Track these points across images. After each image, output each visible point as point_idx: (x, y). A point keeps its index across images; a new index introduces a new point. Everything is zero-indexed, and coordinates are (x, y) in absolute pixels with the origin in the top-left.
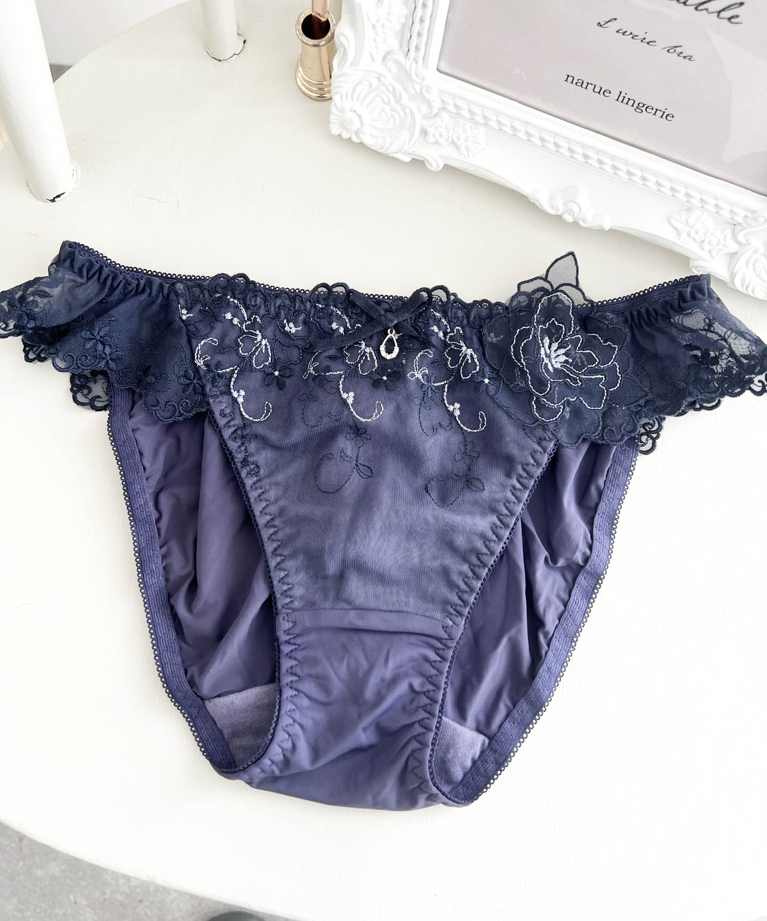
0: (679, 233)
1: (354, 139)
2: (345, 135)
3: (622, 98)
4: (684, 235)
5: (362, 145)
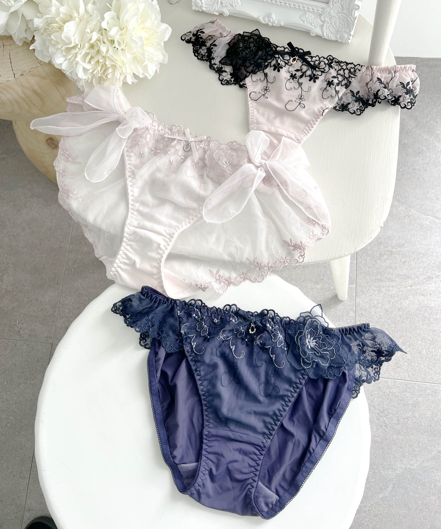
0: (304, 22)
1: (200, 10)
2: (197, 9)
4: (306, 22)
5: (203, 12)
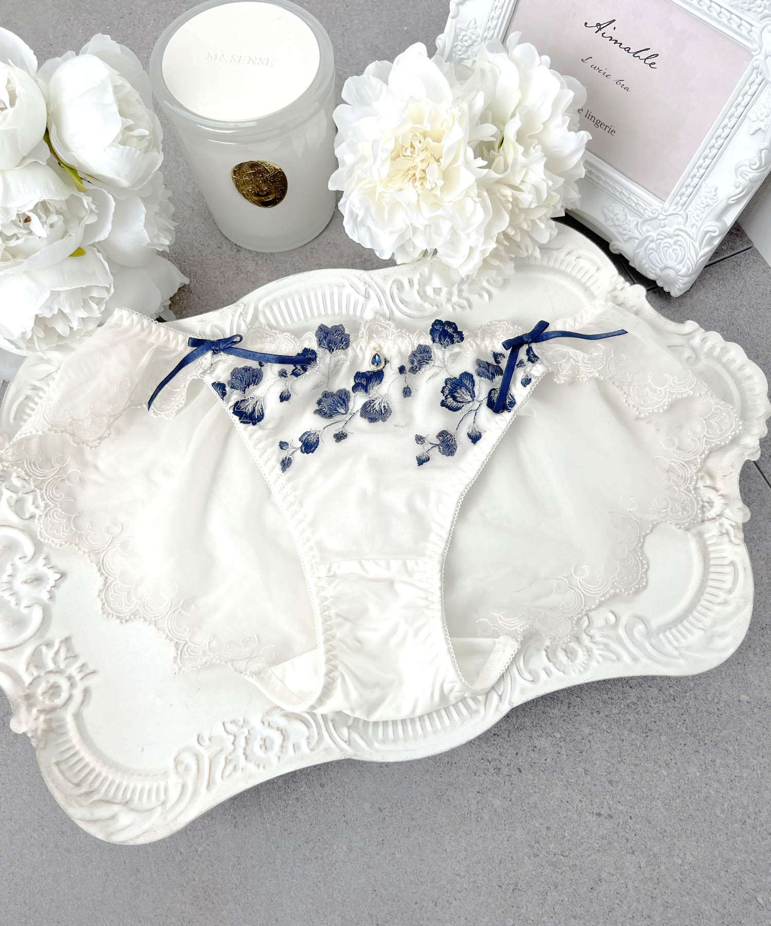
3: (588, 115)
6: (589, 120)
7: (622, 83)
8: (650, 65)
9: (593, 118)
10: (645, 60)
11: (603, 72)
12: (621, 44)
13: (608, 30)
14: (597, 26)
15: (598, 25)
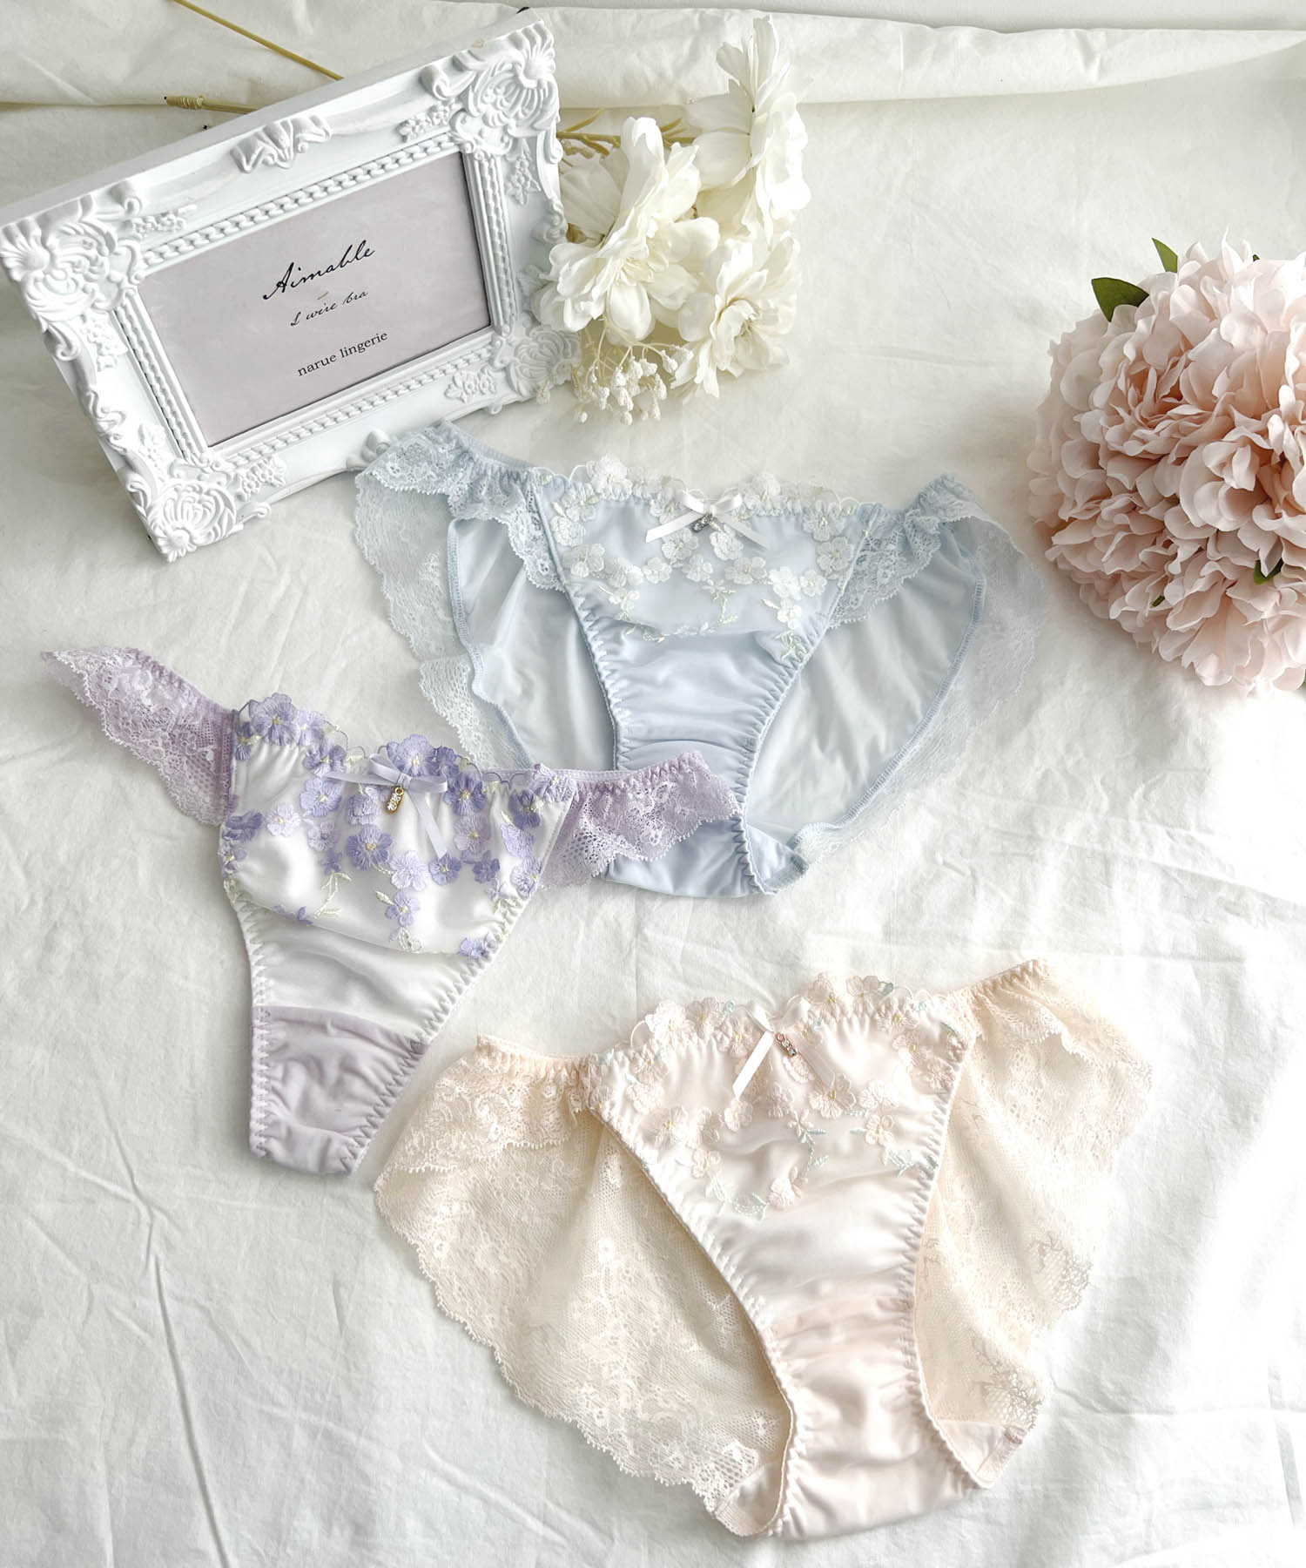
3: (345, 352)
6: (350, 356)
7: (353, 296)
8: (365, 255)
9: (353, 350)
10: (356, 257)
11: (324, 308)
12: (319, 273)
13: (295, 276)
14: (278, 286)
15: (281, 282)
